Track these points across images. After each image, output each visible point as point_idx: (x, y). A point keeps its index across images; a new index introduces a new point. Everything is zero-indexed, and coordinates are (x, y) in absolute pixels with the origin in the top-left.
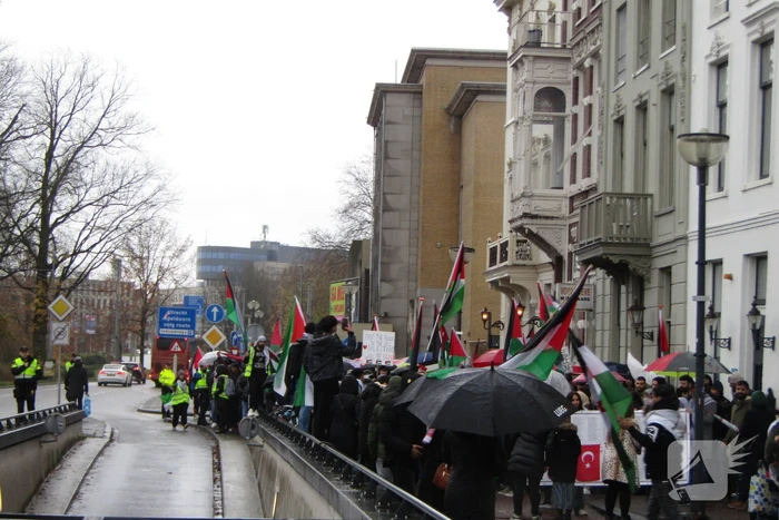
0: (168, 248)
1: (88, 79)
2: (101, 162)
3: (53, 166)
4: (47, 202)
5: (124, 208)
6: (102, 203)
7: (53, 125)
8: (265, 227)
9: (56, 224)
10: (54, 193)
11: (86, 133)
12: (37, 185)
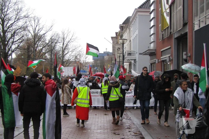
0: (84, 57)
1: (69, 31)
2: (72, 45)
3: (64, 46)
4: (63, 51)
5: (76, 52)
6: (72, 51)
7: (64, 39)
8: (106, 49)
9: (65, 55)
10: (64, 50)
11: (69, 40)
12: (61, 49)
